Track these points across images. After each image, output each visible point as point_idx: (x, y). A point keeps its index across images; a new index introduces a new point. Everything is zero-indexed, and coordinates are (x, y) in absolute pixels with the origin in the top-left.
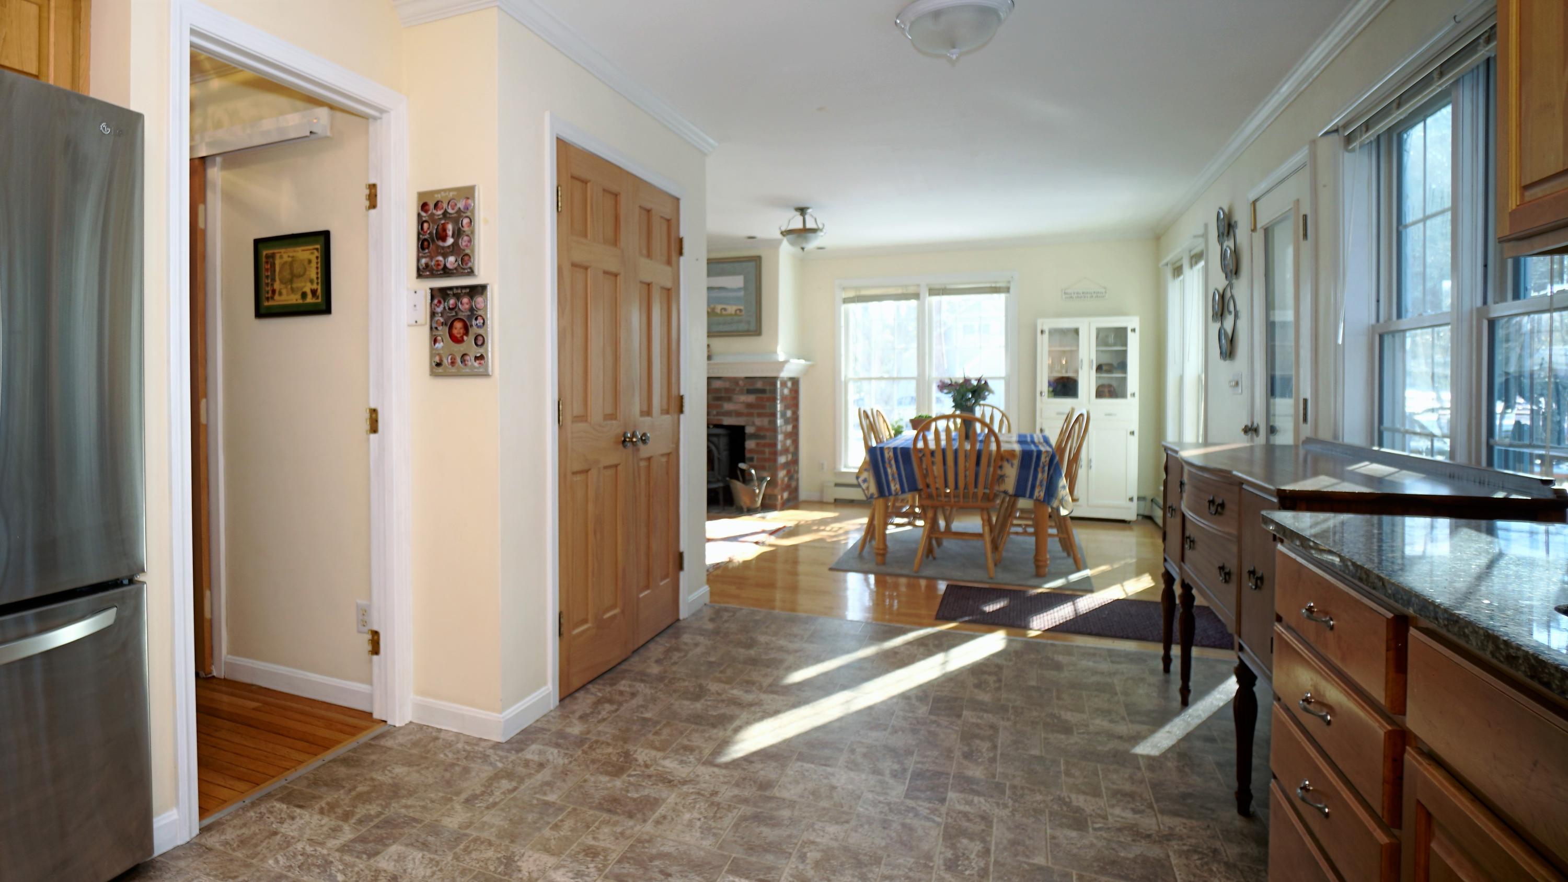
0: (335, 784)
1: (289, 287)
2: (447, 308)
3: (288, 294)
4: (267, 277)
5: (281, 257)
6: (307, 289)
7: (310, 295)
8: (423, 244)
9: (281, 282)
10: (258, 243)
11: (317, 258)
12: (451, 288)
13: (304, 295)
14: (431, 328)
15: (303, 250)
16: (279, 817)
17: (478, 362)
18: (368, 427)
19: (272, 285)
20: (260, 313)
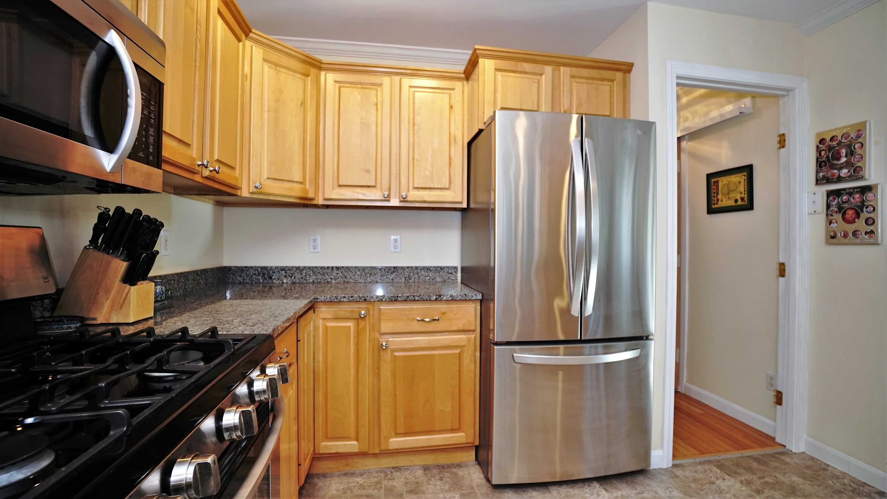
0: (751, 470)
1: (727, 197)
2: (840, 202)
3: (726, 201)
4: (714, 193)
5: (722, 182)
6: (738, 197)
7: (740, 201)
8: (820, 164)
9: (722, 194)
10: (709, 176)
11: (745, 180)
12: (844, 189)
13: (736, 201)
14: (827, 215)
15: (735, 177)
16: (715, 475)
17: (868, 235)
18: (778, 274)
19: (717, 197)
20: (711, 211)
